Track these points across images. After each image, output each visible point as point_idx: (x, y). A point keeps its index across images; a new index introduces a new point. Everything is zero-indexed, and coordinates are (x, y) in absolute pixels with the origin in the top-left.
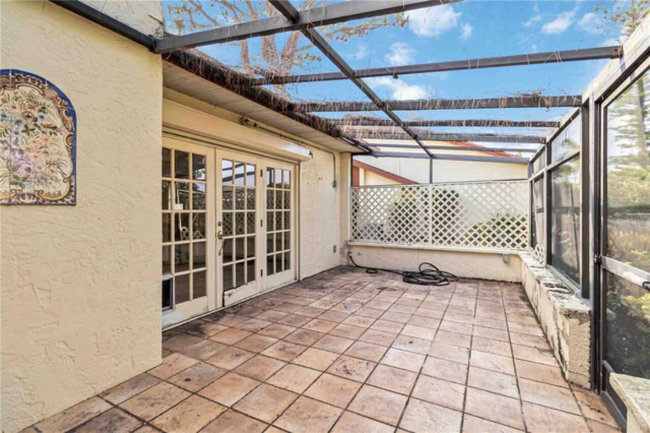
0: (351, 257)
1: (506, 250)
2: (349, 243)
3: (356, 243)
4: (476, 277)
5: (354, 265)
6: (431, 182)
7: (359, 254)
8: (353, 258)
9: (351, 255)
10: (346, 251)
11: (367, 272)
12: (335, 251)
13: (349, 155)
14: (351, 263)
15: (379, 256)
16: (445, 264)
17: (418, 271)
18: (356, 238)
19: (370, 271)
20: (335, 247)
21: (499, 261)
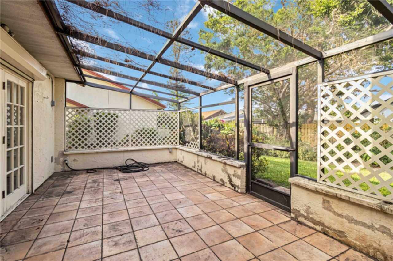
0: (67, 164)
1: (170, 146)
2: (65, 153)
3: (71, 152)
4: (157, 162)
5: (70, 170)
6: (131, 108)
7: (75, 160)
8: (69, 165)
9: (66, 162)
10: (62, 159)
11: (87, 172)
12: (52, 161)
13: (64, 81)
14: (66, 168)
15: (93, 159)
16: (141, 158)
17: (125, 165)
18: (70, 148)
19: (89, 171)
20: (52, 158)
21: (167, 152)
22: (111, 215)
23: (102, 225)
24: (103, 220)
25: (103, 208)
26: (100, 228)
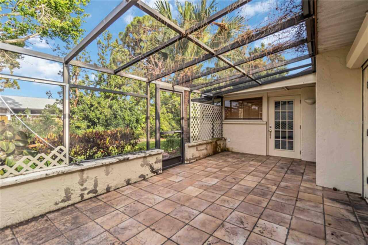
22: (259, 204)
23: (270, 200)
24: (268, 203)
25: (262, 214)
26: (273, 198)
